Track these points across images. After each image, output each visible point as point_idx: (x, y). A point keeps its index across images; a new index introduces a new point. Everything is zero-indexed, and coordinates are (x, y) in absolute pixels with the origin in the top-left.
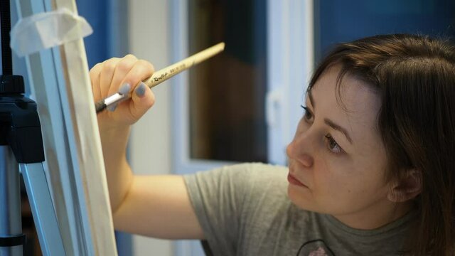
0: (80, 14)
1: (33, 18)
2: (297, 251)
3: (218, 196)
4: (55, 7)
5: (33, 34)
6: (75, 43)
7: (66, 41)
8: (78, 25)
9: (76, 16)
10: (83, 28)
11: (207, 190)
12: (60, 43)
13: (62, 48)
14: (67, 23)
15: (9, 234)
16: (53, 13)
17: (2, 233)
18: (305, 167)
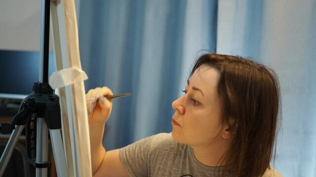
0: (83, 69)
1: (61, 72)
3: (134, 154)
4: (71, 66)
5: (60, 80)
6: (79, 83)
7: (75, 82)
8: (81, 75)
9: (80, 70)
10: (84, 76)
11: (129, 152)
12: (72, 83)
13: (73, 85)
14: (76, 74)
15: (41, 162)
16: (70, 69)
17: (38, 161)
18: (180, 114)
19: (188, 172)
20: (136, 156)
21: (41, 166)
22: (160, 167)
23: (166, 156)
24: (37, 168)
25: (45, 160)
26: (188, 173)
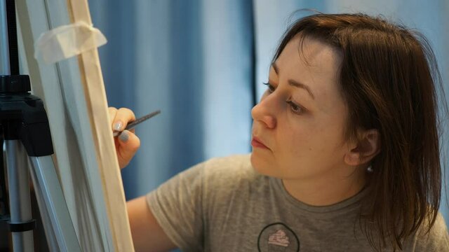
1: (55, 31)
2: (258, 235)
4: (73, 20)
6: (91, 51)
7: (83, 50)
8: (94, 36)
9: (91, 27)
10: (99, 39)
12: (78, 53)
13: (80, 57)
14: (83, 34)
15: (21, 221)
16: (71, 26)
17: (14, 220)
18: (268, 128)
19: (277, 219)
20: (182, 208)
21: (20, 228)
22: (225, 217)
23: (233, 198)
24: (13, 233)
25: (27, 216)
26: (277, 221)
